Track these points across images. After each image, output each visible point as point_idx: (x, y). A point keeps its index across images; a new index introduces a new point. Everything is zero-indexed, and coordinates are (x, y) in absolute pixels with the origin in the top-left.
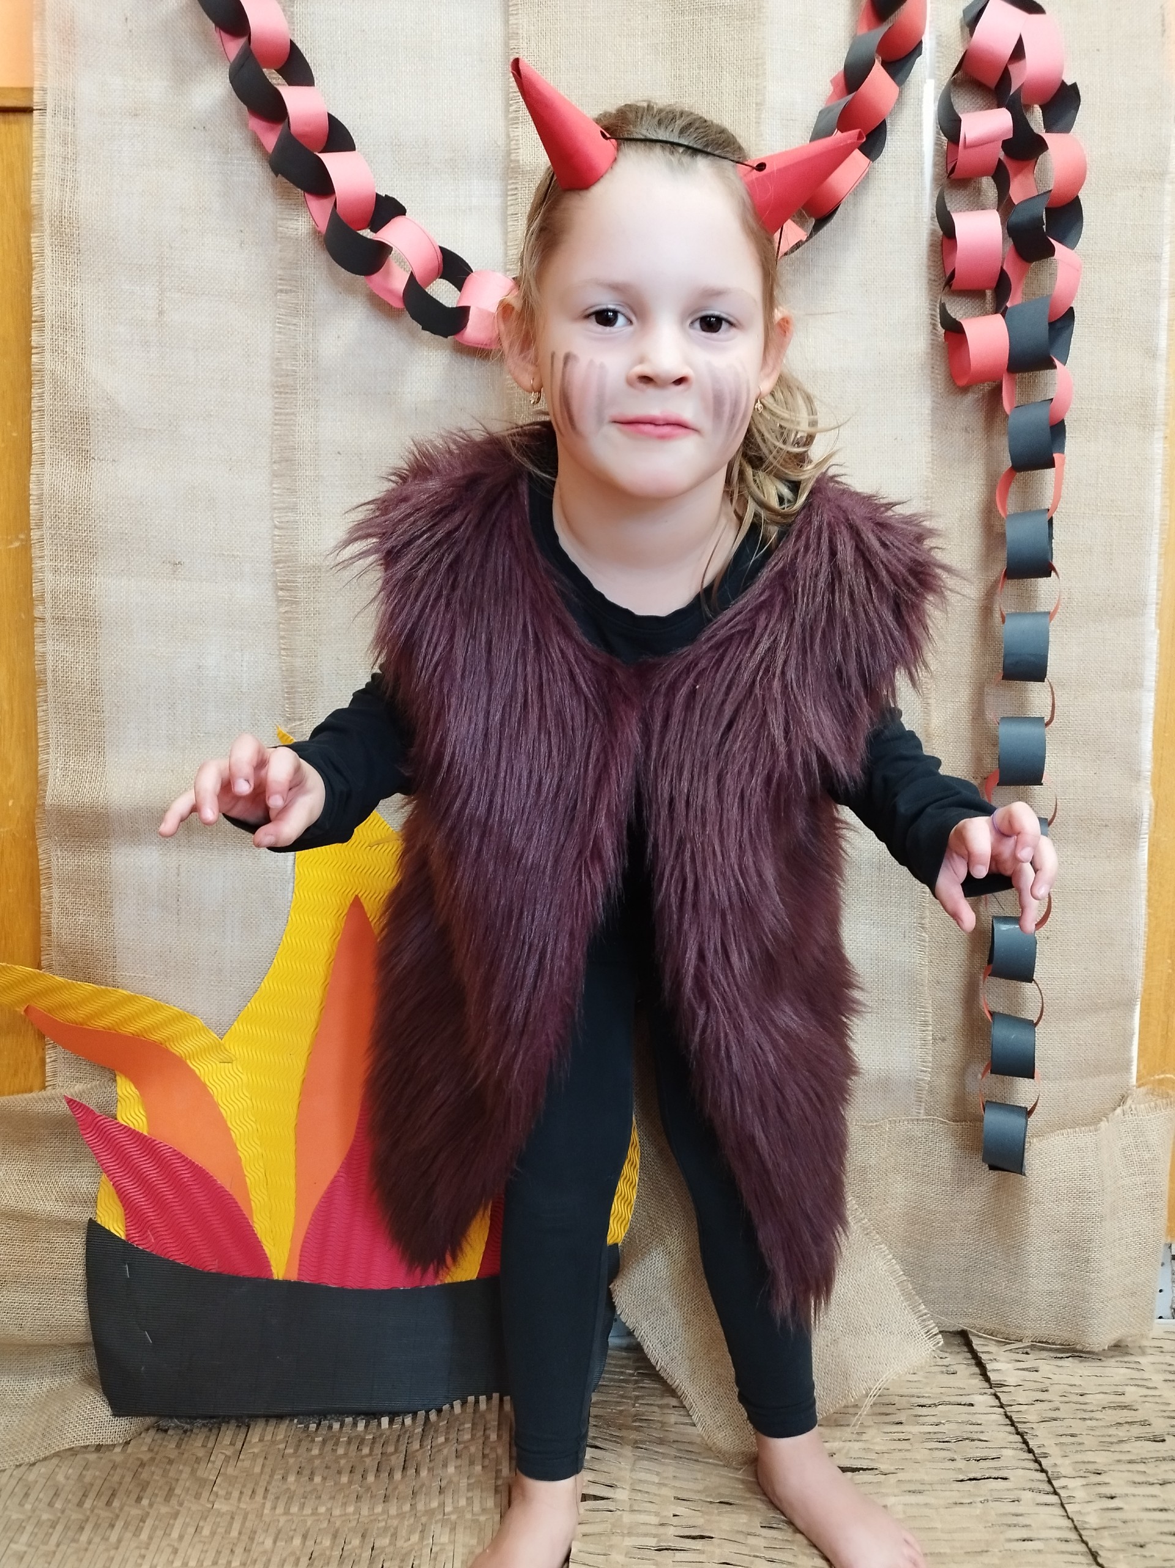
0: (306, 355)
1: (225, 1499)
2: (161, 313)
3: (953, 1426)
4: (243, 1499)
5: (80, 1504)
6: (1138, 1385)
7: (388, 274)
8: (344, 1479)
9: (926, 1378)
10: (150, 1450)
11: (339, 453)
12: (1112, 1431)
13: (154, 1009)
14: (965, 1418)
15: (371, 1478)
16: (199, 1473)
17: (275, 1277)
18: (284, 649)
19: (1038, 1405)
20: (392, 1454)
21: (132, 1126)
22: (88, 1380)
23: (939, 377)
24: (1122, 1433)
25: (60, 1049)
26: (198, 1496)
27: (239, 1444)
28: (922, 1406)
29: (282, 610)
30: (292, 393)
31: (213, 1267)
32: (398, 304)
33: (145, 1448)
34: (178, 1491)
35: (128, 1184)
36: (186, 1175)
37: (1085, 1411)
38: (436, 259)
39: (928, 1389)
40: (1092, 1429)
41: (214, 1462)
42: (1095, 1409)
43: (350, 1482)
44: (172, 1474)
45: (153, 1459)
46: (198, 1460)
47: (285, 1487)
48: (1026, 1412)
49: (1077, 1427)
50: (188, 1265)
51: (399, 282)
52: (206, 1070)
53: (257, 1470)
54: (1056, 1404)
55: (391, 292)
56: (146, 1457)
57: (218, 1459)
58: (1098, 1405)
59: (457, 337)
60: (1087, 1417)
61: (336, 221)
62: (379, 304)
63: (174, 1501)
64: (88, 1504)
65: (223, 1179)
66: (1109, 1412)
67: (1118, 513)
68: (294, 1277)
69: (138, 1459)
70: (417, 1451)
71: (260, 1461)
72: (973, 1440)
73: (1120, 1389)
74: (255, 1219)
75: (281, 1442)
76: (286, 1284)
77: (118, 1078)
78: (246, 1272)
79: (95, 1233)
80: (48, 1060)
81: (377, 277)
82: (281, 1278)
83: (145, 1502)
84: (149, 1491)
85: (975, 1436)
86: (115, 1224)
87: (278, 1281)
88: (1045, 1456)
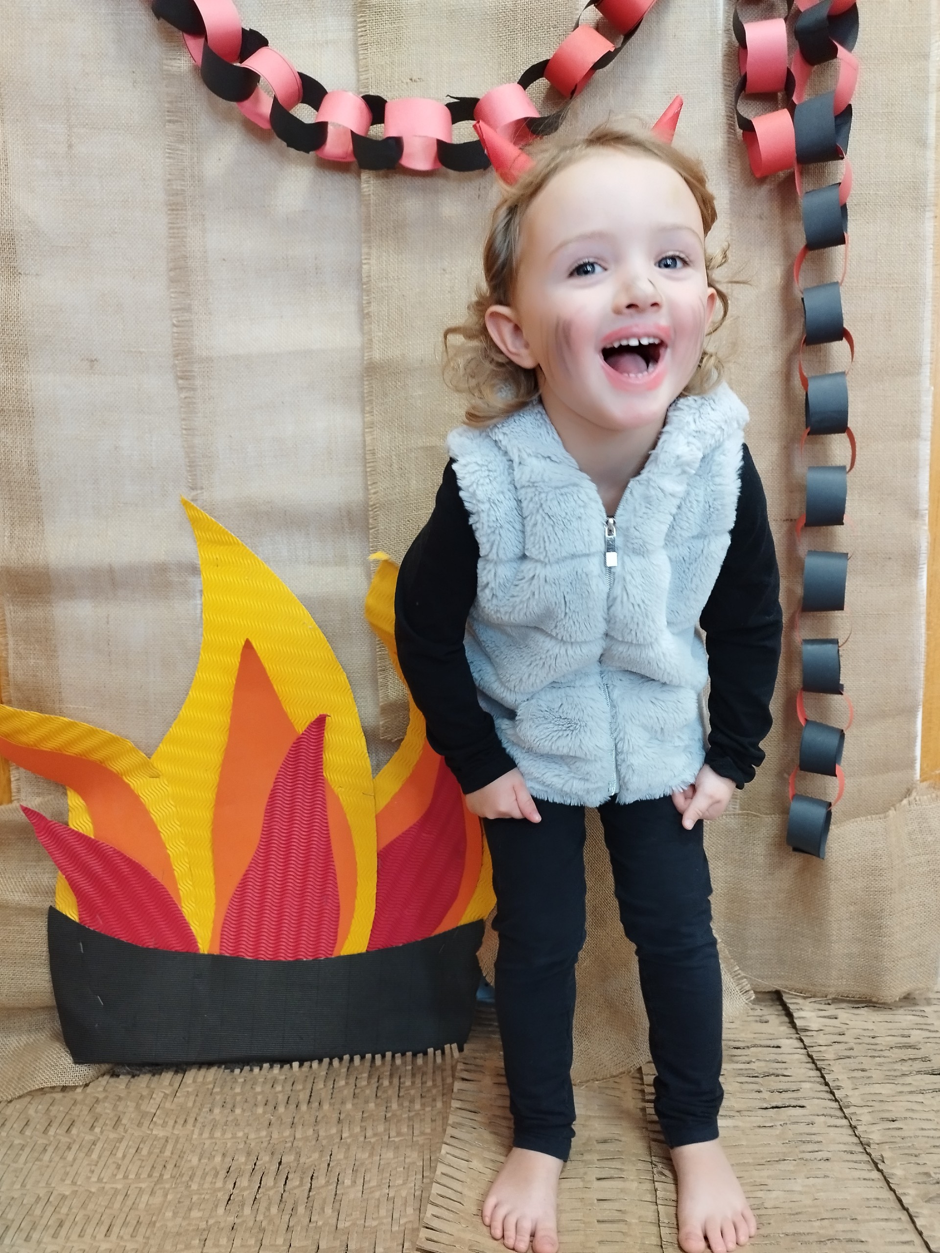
0: (192, 176)
1: (162, 1127)
2: (70, 146)
3: (762, 1064)
4: (177, 1126)
5: (45, 1132)
6: (922, 1029)
7: (257, 100)
8: (260, 1110)
9: (743, 1026)
10: (105, 1090)
11: (224, 260)
12: (897, 1066)
13: (91, 733)
14: (773, 1057)
15: (281, 1109)
16: (143, 1107)
17: (201, 952)
18: (185, 429)
19: (836, 1046)
20: (300, 1091)
21: (81, 831)
22: (55, 1037)
23: (735, 170)
24: (905, 1068)
25: (22, 770)
26: (140, 1125)
27: (176, 1085)
28: (737, 1048)
29: (183, 395)
30: (182, 210)
31: (151, 944)
32: (266, 126)
33: (101, 1089)
34: (124, 1121)
35: (76, 876)
36: (126, 870)
37: (875, 1050)
38: (295, 84)
39: (743, 1035)
40: (880, 1064)
41: (155, 1099)
42: (884, 1049)
43: (264, 1113)
44: (120, 1108)
45: (106, 1097)
46: (142, 1097)
47: (212, 1117)
48: (825, 1052)
49: (867, 1063)
50: (129, 942)
51: (266, 107)
52: (138, 783)
53: (190, 1104)
54: (852, 1045)
55: (260, 116)
56: (101, 1096)
57: (158, 1096)
58: (887, 1046)
59: (318, 153)
60: (876, 1055)
61: (208, 53)
62: (251, 128)
63: (121, 1129)
64: (52, 1132)
65: (155, 872)
66: (895, 1050)
67: (895, 285)
68: (216, 952)
69: (94, 1097)
70: (321, 1089)
71: (192, 1098)
72: (778, 1076)
73: (906, 1033)
74: (183, 905)
75: (210, 1083)
76: (211, 957)
77: (68, 793)
78: (176, 946)
79: (55, 917)
80: (12, 779)
81: (247, 103)
82: (206, 953)
83: (97, 1130)
84: (101, 1121)
85: (779, 1072)
86: (70, 911)
87: (204, 955)
88: (839, 1088)
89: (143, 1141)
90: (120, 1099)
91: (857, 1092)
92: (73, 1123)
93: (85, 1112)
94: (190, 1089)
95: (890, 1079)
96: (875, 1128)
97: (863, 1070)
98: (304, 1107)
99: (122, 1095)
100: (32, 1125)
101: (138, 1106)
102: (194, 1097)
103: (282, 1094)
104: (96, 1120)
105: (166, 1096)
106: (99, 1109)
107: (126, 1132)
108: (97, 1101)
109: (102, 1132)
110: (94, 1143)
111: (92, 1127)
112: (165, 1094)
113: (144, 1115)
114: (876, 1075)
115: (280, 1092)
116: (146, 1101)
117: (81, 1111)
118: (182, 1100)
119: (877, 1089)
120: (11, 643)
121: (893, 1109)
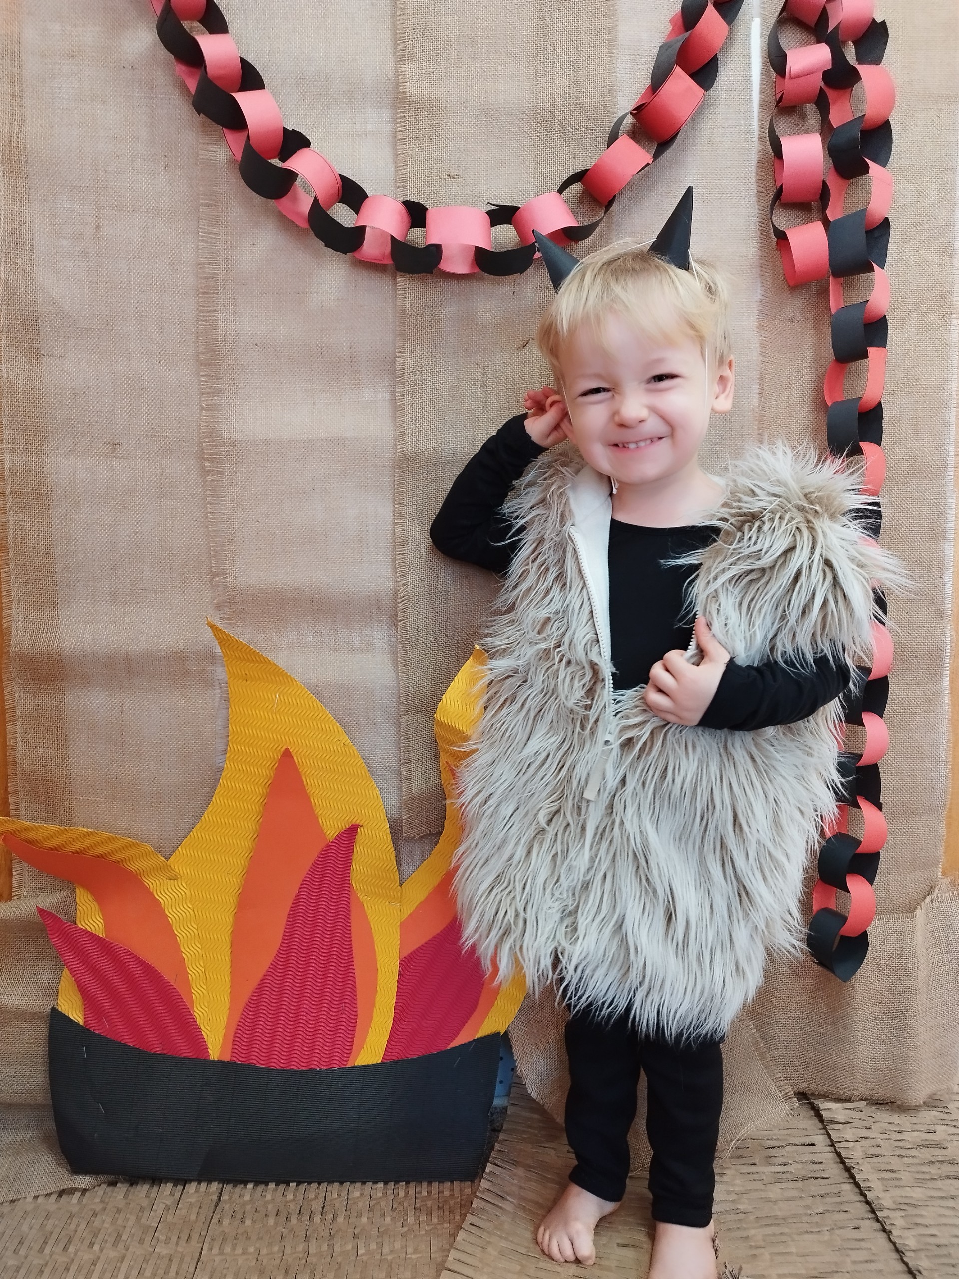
2: (98, 228)
3: (799, 1165)
6: (947, 1125)
7: (295, 197)
10: (102, 1201)
11: (256, 345)
12: (925, 1168)
14: (809, 1157)
16: (143, 1220)
17: (212, 1058)
18: (211, 513)
19: (863, 1142)
21: (90, 930)
24: (933, 1170)
25: (25, 863)
26: (141, 1241)
27: (177, 1195)
28: (772, 1148)
30: (213, 294)
31: (159, 1050)
32: (304, 224)
33: (98, 1200)
34: (124, 1237)
36: (138, 972)
37: (902, 1148)
38: (336, 185)
39: (777, 1132)
40: (908, 1164)
41: (156, 1211)
42: (911, 1146)
44: (120, 1222)
45: (104, 1209)
46: (142, 1209)
48: (851, 1148)
49: (896, 1163)
50: (137, 1047)
51: (305, 205)
52: (154, 885)
53: (193, 1217)
55: (298, 214)
56: (98, 1207)
57: (159, 1208)
58: (914, 1143)
59: (356, 254)
60: (904, 1154)
61: (249, 150)
63: (121, 1246)
64: (47, 1250)
65: (168, 975)
66: (923, 1150)
68: (227, 1058)
69: (91, 1210)
71: (196, 1210)
72: (816, 1178)
74: (196, 1009)
75: (213, 1193)
76: (221, 1063)
77: (77, 890)
78: (186, 1051)
79: (57, 1019)
81: (285, 201)
82: (216, 1059)
83: (96, 1247)
84: (100, 1237)
85: (819, 1174)
86: (75, 1012)
87: (213, 1061)
88: (869, 1189)
89: (146, 1260)
90: (119, 1211)
91: (888, 1194)
92: (70, 1241)
93: (83, 1226)
94: (193, 1200)
95: (920, 1182)
96: (908, 1233)
97: (892, 1171)
98: (317, 1218)
99: (120, 1206)
100: (26, 1244)
101: (138, 1219)
102: (198, 1208)
103: (294, 1203)
104: (95, 1235)
105: (167, 1208)
106: (97, 1223)
107: (127, 1249)
108: (95, 1214)
109: (102, 1250)
110: (94, 1263)
111: (91, 1245)
112: (166, 1205)
113: (146, 1228)
114: (905, 1177)
115: (291, 1201)
116: (146, 1213)
117: (78, 1226)
118: (184, 1212)
119: (908, 1192)
120: (20, 731)
121: (926, 1214)
